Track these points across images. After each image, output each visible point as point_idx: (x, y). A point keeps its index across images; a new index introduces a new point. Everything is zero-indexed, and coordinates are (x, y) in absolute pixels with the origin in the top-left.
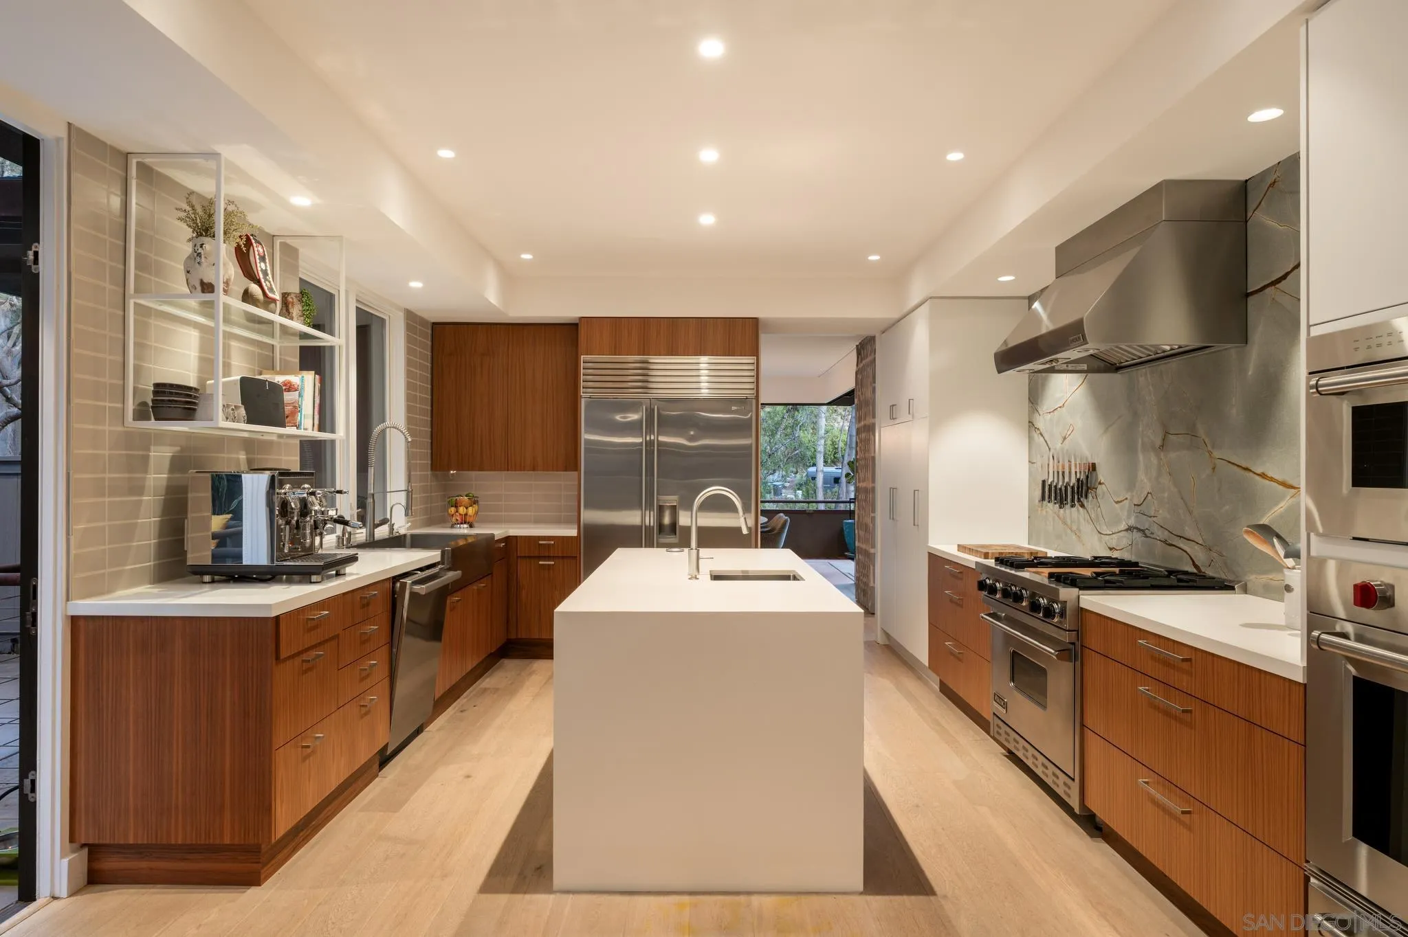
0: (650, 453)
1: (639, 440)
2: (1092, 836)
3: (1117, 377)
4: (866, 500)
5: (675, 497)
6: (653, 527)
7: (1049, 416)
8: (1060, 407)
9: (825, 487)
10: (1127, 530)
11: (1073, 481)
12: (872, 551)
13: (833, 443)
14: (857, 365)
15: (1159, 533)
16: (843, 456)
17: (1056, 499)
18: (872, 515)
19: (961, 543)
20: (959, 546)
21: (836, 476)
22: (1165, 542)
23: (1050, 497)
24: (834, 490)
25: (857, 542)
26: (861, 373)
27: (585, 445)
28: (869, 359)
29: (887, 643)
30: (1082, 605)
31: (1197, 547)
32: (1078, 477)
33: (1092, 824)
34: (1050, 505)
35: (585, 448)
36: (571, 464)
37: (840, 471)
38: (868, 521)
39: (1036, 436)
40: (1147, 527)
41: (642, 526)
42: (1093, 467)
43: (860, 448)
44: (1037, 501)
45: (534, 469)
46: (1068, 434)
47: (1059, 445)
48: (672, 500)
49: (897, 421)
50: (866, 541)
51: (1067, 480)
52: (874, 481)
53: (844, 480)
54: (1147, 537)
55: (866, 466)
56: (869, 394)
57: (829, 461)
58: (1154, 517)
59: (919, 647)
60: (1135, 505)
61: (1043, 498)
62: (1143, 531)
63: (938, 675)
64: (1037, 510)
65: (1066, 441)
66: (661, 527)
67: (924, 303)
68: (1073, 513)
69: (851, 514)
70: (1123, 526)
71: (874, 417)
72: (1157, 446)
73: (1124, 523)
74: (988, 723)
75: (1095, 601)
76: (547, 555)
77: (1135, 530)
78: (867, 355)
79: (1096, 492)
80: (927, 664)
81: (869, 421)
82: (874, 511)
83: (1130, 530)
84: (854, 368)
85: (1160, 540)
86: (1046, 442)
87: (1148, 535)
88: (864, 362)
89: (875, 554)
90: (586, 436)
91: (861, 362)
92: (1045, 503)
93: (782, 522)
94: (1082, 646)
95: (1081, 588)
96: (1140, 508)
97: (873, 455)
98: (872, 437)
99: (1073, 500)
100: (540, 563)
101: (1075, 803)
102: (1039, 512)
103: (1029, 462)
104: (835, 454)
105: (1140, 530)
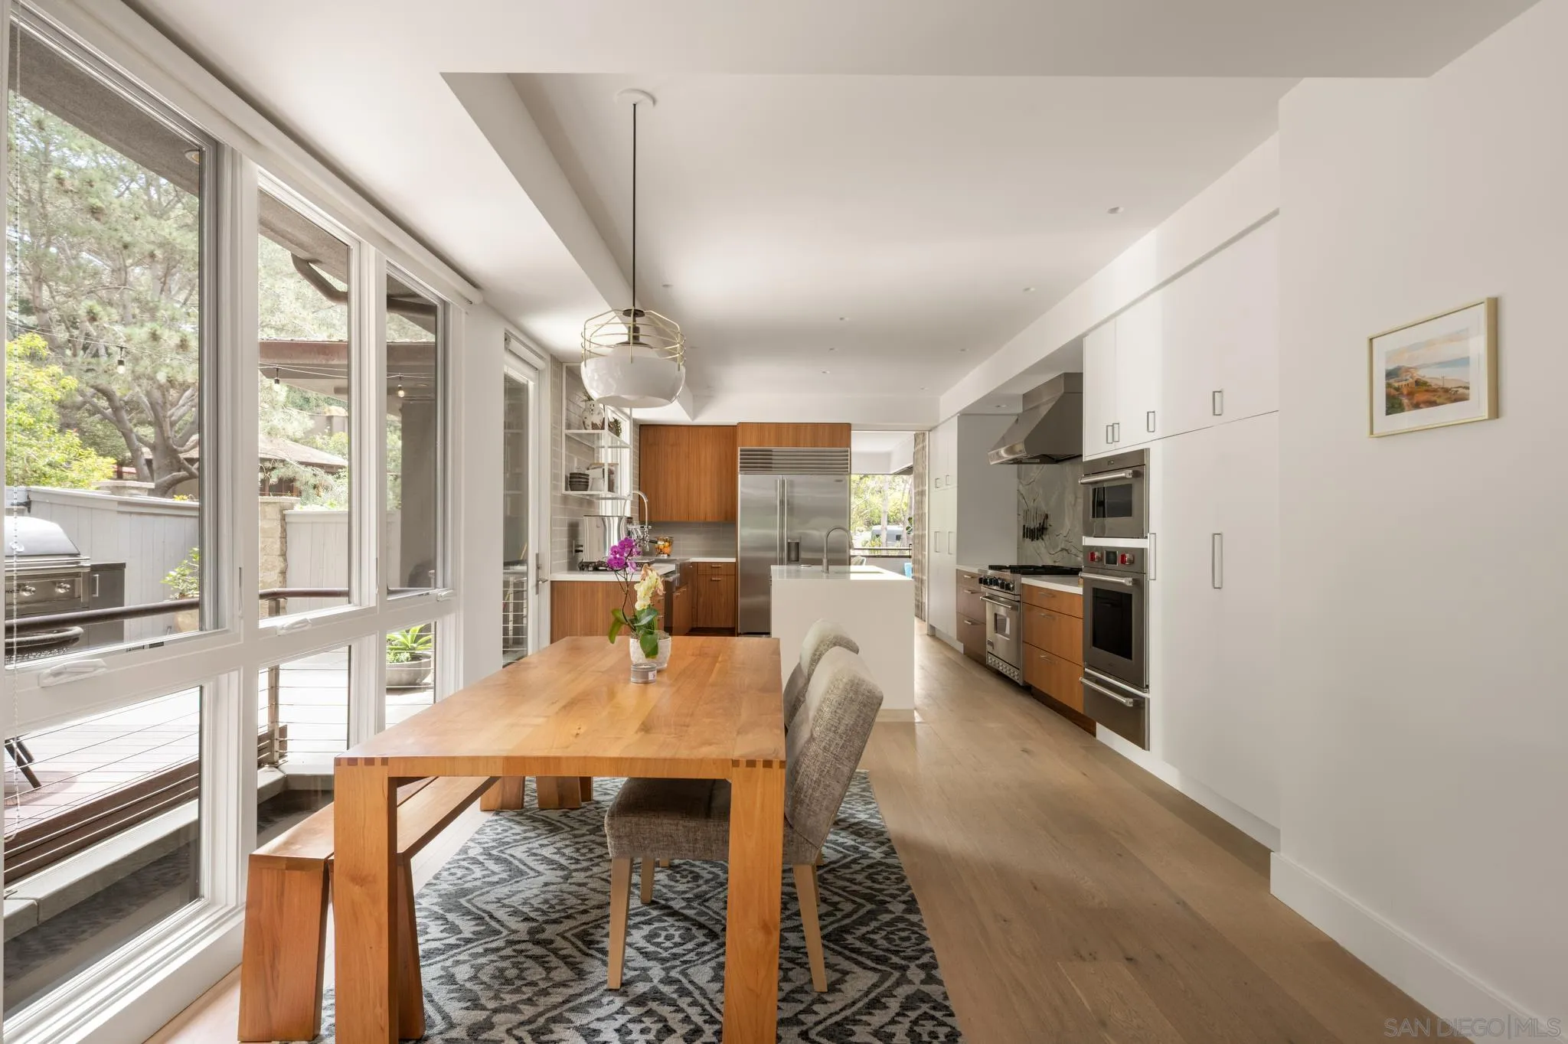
3: (1057, 466)
6: (784, 557)
8: (1032, 482)
11: (1038, 525)
17: (1029, 536)
23: (1027, 535)
26: (917, 454)
28: (922, 446)
30: (1023, 583)
33: (1027, 690)
34: (1027, 539)
39: (1021, 498)
42: (1047, 516)
46: (1036, 497)
47: (1032, 504)
48: (796, 538)
49: (940, 489)
51: (1034, 524)
56: (921, 469)
58: (1071, 542)
61: (1024, 535)
64: (1020, 542)
65: (1036, 501)
66: (788, 558)
67: (954, 417)
68: (1039, 543)
70: (1059, 549)
74: (985, 658)
75: (1027, 580)
76: (717, 574)
77: (1064, 550)
78: (921, 440)
79: (1048, 531)
80: (955, 638)
81: (923, 488)
86: (1026, 502)
87: (1069, 552)
91: (917, 446)
94: (1024, 602)
95: (1021, 575)
98: (924, 499)
99: (1037, 536)
100: (713, 579)
101: (1020, 681)
103: (1018, 515)
105: (1067, 550)
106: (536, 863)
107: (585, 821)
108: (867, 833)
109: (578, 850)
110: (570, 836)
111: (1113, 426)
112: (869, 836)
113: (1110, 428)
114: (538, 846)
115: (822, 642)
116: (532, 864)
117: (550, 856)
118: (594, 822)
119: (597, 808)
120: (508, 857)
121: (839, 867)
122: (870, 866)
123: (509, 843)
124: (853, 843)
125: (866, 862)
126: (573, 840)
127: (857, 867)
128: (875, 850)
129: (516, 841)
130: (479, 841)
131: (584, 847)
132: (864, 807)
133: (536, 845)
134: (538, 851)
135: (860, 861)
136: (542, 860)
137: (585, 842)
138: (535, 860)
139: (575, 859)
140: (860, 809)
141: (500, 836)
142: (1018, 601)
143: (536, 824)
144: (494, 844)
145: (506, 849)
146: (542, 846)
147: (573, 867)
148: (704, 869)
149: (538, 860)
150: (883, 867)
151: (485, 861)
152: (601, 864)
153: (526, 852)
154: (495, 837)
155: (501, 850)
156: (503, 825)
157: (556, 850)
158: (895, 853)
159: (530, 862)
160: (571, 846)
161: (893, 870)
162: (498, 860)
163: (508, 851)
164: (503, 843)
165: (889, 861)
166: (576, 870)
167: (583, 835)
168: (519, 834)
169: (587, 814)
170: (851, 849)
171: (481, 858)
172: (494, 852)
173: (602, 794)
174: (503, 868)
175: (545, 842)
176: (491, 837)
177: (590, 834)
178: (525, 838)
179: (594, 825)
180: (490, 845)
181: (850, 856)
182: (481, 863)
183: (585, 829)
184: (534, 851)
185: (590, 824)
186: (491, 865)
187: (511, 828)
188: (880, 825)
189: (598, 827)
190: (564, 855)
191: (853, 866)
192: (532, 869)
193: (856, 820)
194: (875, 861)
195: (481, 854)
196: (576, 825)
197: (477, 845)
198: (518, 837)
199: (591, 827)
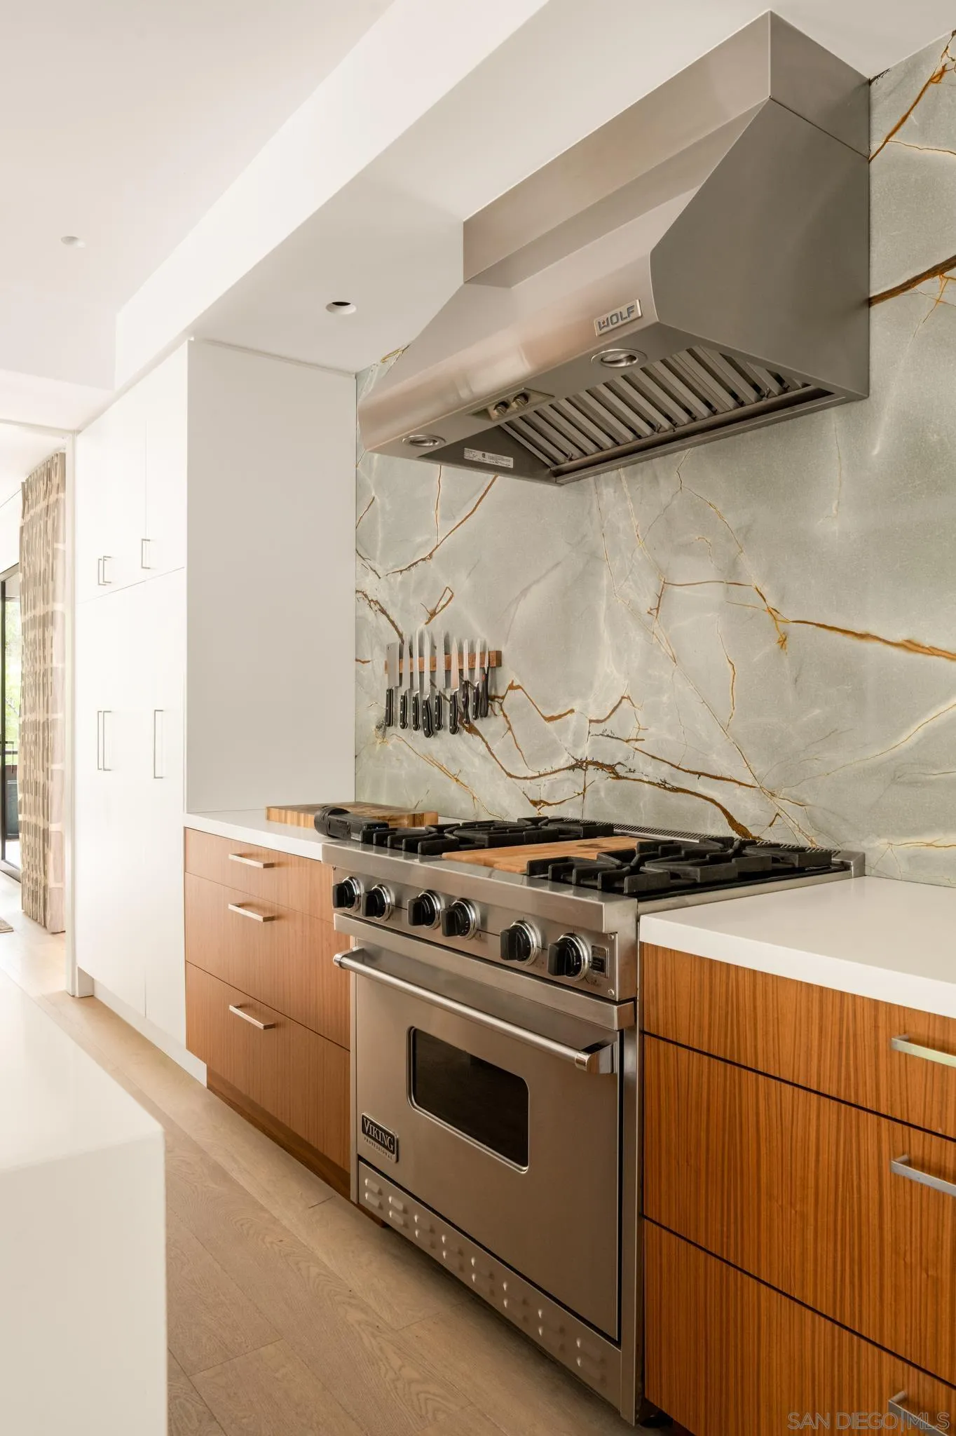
7: (399, 577)
8: (423, 559)
10: (572, 768)
11: (455, 687)
15: (649, 769)
17: (416, 721)
22: (663, 785)
23: (403, 719)
31: (739, 791)
32: (466, 676)
34: (405, 733)
38: (43, 777)
39: (372, 614)
40: (619, 758)
42: (498, 658)
44: (374, 727)
46: (443, 603)
47: (421, 627)
50: (38, 811)
51: (440, 686)
54: (618, 777)
58: (637, 740)
60: (591, 721)
61: (389, 720)
62: (611, 768)
64: (374, 743)
65: (438, 617)
68: (452, 745)
70: (564, 761)
72: (644, 609)
73: (566, 755)
77: (591, 767)
79: (501, 704)
83: (580, 767)
85: (649, 783)
86: (392, 623)
87: (622, 774)
92: (396, 730)
96: (602, 727)
99: (453, 722)
102: (378, 747)
103: (357, 660)
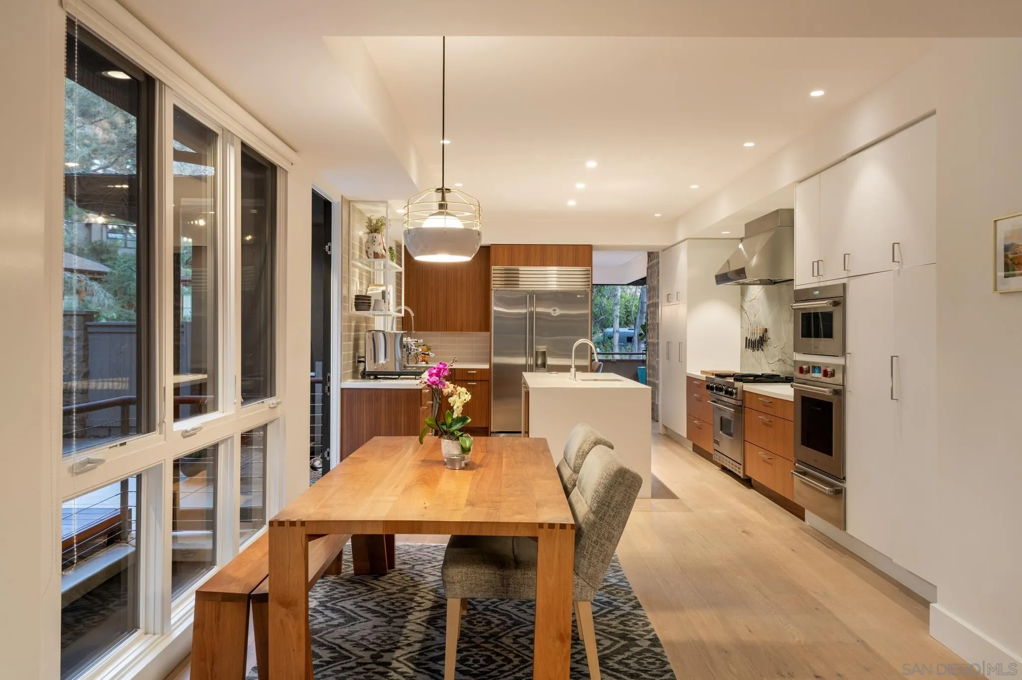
0: (531, 318)
1: (524, 311)
2: (748, 488)
3: (775, 287)
4: (653, 351)
5: (545, 347)
6: (533, 365)
7: (749, 303)
8: (753, 299)
9: (620, 345)
10: (778, 361)
11: (758, 337)
12: (657, 382)
13: (626, 307)
14: (648, 264)
16: (635, 318)
17: (751, 347)
18: (657, 359)
19: (703, 370)
20: (701, 371)
21: (629, 335)
23: (749, 346)
24: (628, 347)
25: (647, 378)
26: (651, 269)
27: (494, 313)
28: (655, 261)
29: (666, 433)
30: (744, 389)
32: (760, 335)
33: (748, 482)
34: (750, 350)
35: (495, 317)
36: (485, 326)
37: (633, 331)
38: (654, 363)
39: (744, 313)
40: (785, 359)
41: (526, 365)
42: (766, 330)
43: (650, 317)
44: (744, 348)
45: (462, 331)
46: (757, 313)
47: (753, 319)
48: (542, 348)
49: (671, 303)
50: (654, 376)
51: (755, 337)
52: (658, 339)
53: (636, 339)
55: (654, 329)
56: (655, 283)
57: (623, 322)
58: (787, 354)
59: (681, 428)
60: (781, 348)
63: (691, 441)
65: (756, 317)
66: (537, 365)
67: (684, 241)
68: (758, 353)
69: (643, 362)
70: (777, 359)
71: (658, 298)
73: (777, 357)
74: (711, 455)
75: (749, 387)
76: (472, 379)
77: (781, 361)
78: (654, 257)
79: (767, 343)
80: (686, 437)
81: (655, 300)
82: (658, 357)
84: (646, 265)
85: (789, 365)
86: (748, 317)
87: (785, 363)
88: (652, 262)
89: (658, 384)
90: (495, 308)
91: (651, 262)
92: (747, 349)
93: (597, 366)
94: (744, 407)
95: (744, 382)
96: (782, 350)
97: (657, 322)
98: (657, 310)
99: (758, 347)
100: (469, 384)
101: (741, 475)
102: (745, 354)
103: (741, 327)
104: (628, 316)
105: (783, 361)
106: (364, 612)
107: (393, 583)
108: (618, 593)
109: (393, 604)
110: (384, 594)
111: (818, 262)
112: (619, 595)
113: (816, 264)
114: (361, 601)
115: (584, 442)
116: (361, 613)
117: (373, 608)
118: (401, 584)
119: (401, 574)
120: (341, 608)
121: (598, 616)
122: (623, 616)
123: (338, 599)
124: (607, 600)
125: (618, 613)
126: (387, 597)
127: (611, 616)
128: (624, 604)
129: (342, 597)
130: (315, 597)
131: (397, 602)
132: (614, 574)
133: (359, 599)
134: (363, 604)
135: (614, 612)
136: (368, 610)
137: (397, 598)
138: (362, 610)
139: (393, 610)
140: (611, 575)
141: (329, 594)
142: (741, 406)
143: (355, 585)
144: (327, 599)
145: (338, 602)
146: (364, 600)
147: (392, 615)
148: (494, 617)
149: (364, 610)
150: (632, 617)
151: (324, 611)
152: (413, 613)
153: (354, 604)
154: (325, 594)
155: (333, 603)
156: (329, 586)
157: (376, 604)
158: (641, 607)
159: (358, 610)
160: (387, 601)
161: (640, 618)
162: (333, 610)
163: (340, 604)
164: (334, 598)
165: (636, 612)
166: (396, 617)
167: (394, 593)
168: (344, 592)
169: (393, 578)
170: (607, 604)
171: (320, 609)
172: (329, 604)
173: (401, 564)
174: (339, 616)
175: (366, 598)
176: (322, 594)
177: (400, 593)
178: (349, 595)
179: (401, 586)
180: (324, 599)
181: (606, 608)
182: (321, 612)
183: (395, 589)
184: (360, 604)
185: (398, 586)
186: (328, 613)
187: (337, 588)
188: (628, 587)
189: (405, 587)
190: (383, 607)
191: (608, 615)
192: (362, 616)
193: (609, 584)
194: (625, 612)
195: (319, 606)
196: (387, 586)
197: (313, 600)
198: (344, 594)
199: (399, 588)
